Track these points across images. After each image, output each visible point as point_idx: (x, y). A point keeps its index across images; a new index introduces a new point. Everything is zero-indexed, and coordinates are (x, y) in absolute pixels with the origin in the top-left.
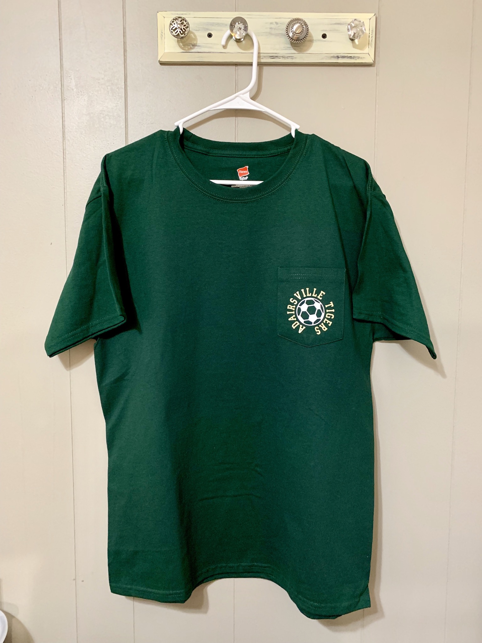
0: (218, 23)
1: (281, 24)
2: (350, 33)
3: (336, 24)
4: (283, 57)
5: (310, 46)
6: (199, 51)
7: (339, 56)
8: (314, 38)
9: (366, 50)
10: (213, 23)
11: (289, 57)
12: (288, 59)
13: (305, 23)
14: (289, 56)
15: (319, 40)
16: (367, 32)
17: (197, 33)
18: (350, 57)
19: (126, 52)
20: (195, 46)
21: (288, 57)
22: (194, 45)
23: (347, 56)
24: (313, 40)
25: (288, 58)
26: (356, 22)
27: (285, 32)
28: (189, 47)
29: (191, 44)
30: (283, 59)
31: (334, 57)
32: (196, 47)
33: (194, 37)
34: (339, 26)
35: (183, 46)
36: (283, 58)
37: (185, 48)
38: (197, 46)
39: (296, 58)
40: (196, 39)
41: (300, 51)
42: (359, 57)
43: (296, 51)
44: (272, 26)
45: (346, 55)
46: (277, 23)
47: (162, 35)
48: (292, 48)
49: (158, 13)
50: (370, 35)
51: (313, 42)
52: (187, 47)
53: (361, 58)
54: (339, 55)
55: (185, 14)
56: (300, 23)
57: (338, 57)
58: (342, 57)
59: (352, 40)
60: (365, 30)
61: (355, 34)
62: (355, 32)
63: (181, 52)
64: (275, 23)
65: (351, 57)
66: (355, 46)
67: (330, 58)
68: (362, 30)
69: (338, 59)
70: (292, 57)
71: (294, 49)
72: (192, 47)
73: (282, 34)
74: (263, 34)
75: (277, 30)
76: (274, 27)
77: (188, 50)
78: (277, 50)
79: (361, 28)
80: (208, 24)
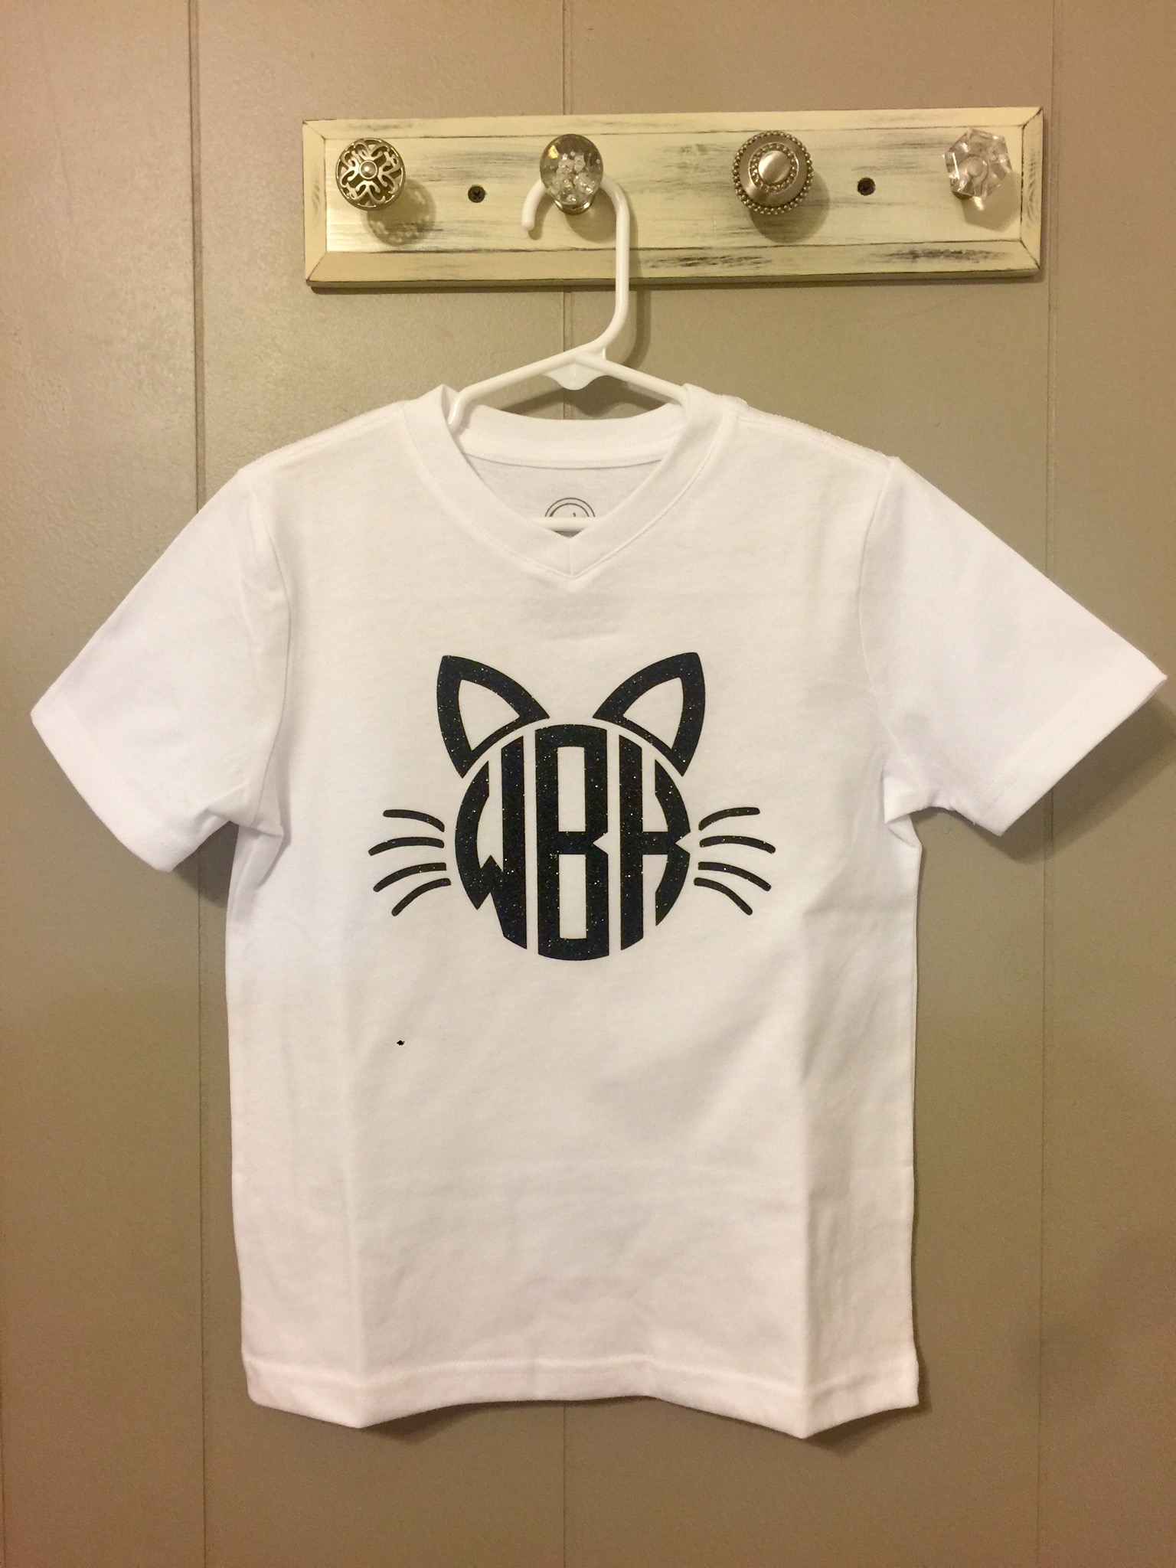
0: (504, 154)
1: (715, 150)
2: (956, 174)
3: (906, 145)
4: (725, 260)
5: (814, 224)
6: (442, 246)
7: (920, 252)
8: (832, 196)
9: (1013, 229)
10: (488, 154)
11: (746, 258)
12: (741, 265)
13: (801, 147)
14: (746, 255)
15: (847, 201)
16: (1016, 167)
17: (434, 190)
18: (955, 252)
19: (201, 252)
20: (427, 230)
21: (740, 259)
22: (423, 228)
23: (947, 251)
24: (828, 201)
25: (744, 261)
26: (976, 139)
27: (729, 178)
28: (408, 234)
29: (413, 224)
30: (726, 265)
31: (900, 255)
32: (431, 234)
33: (424, 202)
34: (919, 152)
35: (386, 233)
36: (725, 262)
37: (393, 239)
38: (432, 230)
39: (766, 262)
40: (427, 207)
41: (785, 238)
42: (987, 253)
43: (770, 238)
44: (686, 158)
45: (942, 247)
46: (702, 149)
47: (318, 197)
48: (756, 230)
49: (305, 126)
50: (1025, 178)
51: (828, 209)
52: (401, 234)
53: (996, 256)
54: (918, 248)
55: (396, 127)
56: (779, 150)
57: (914, 255)
58: (931, 253)
59: (964, 198)
60: (1009, 164)
61: (972, 177)
62: (974, 173)
63: (382, 252)
64: (695, 150)
65: (960, 252)
66: (972, 217)
67: (888, 258)
68: (997, 167)
69: (913, 262)
70: (756, 261)
71: (763, 233)
72: (417, 234)
73: (721, 186)
74: (658, 184)
75: (703, 171)
76: (694, 163)
77: (403, 243)
78: (704, 235)
79: (993, 158)
80: (470, 157)
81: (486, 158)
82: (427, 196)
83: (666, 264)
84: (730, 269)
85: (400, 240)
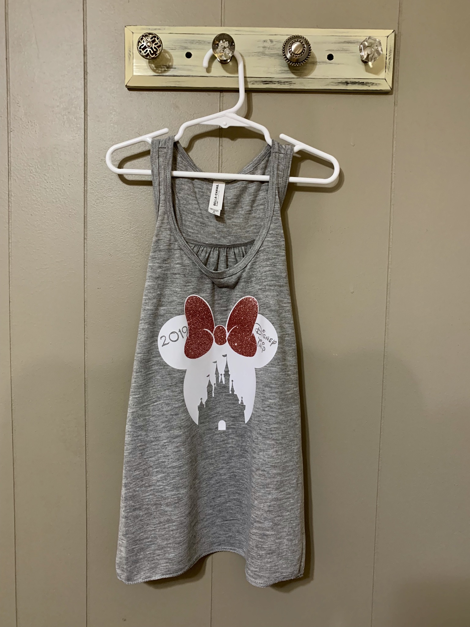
0: (199, 41)
1: (276, 42)
2: (363, 54)
3: (345, 42)
4: (279, 82)
5: (312, 70)
6: (175, 74)
8: (318, 60)
9: (383, 75)
10: (194, 40)
11: (286, 82)
12: (284, 84)
13: (307, 41)
15: (323, 62)
16: (384, 52)
17: (172, 53)
19: (87, 74)
20: (170, 68)
21: (284, 82)
23: (358, 82)
24: (316, 62)
25: (286, 83)
26: (370, 41)
27: (281, 52)
28: (163, 69)
29: (165, 66)
30: (279, 84)
31: (342, 83)
32: (172, 69)
33: (169, 58)
34: (350, 45)
35: (155, 69)
37: (157, 71)
38: (172, 68)
39: (295, 83)
40: (171, 60)
41: (301, 75)
42: (373, 83)
43: (295, 75)
44: (266, 44)
45: (357, 80)
46: (271, 41)
47: (130, 55)
48: (290, 72)
49: (126, 28)
50: (388, 56)
51: (316, 65)
52: (160, 69)
54: (349, 81)
55: (159, 29)
56: (299, 42)
57: (347, 83)
58: (353, 82)
59: (365, 62)
60: (382, 51)
61: (368, 55)
62: (369, 53)
63: (153, 76)
64: (269, 41)
65: (363, 83)
66: (368, 70)
67: (337, 84)
68: (377, 51)
69: (347, 86)
70: (290, 83)
71: (293, 73)
72: (166, 69)
73: (278, 55)
74: (255, 54)
75: (272, 49)
76: (268, 47)
77: (161, 73)
78: (271, 73)
79: (376, 48)
80: (186, 41)
81: (192, 42)
82: (170, 56)
83: (257, 83)
84: (280, 86)
85: (160, 72)
